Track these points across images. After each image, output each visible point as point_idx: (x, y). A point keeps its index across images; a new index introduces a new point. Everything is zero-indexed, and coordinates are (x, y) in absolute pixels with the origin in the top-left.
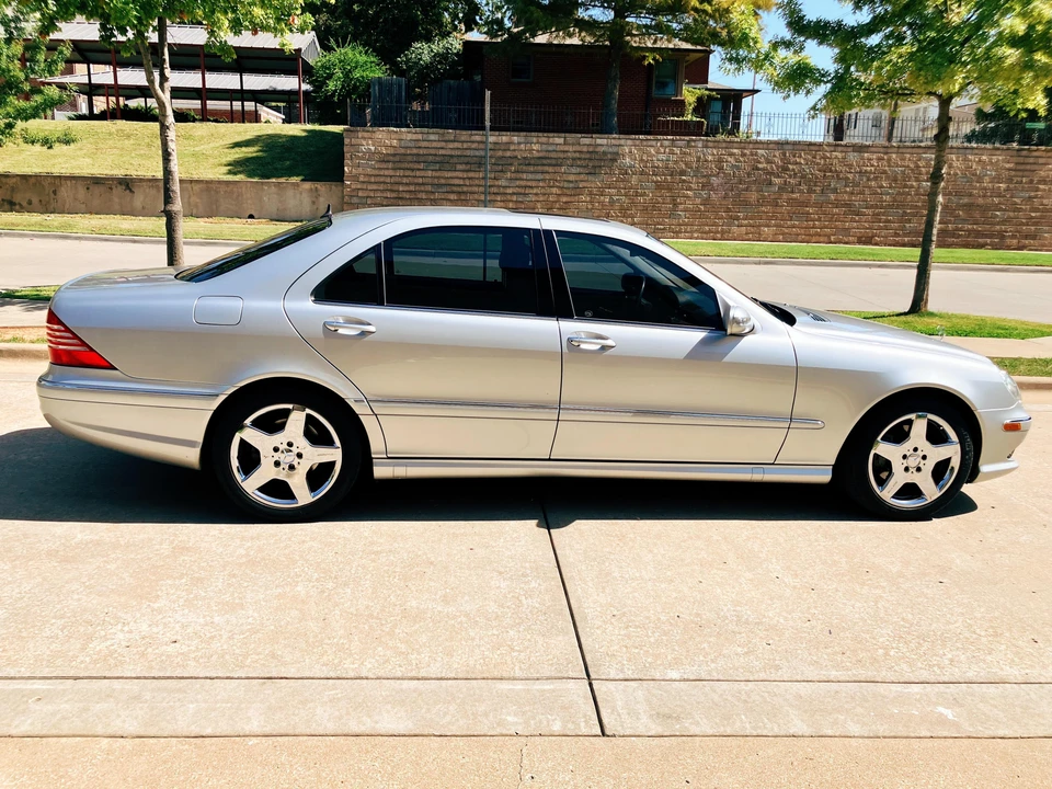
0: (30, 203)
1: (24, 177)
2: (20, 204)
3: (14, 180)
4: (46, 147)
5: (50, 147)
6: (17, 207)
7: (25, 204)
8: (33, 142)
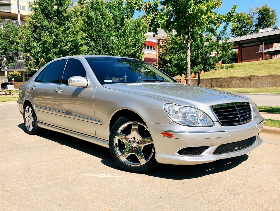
0: (225, 85)
1: (224, 78)
2: (223, 86)
3: (221, 79)
4: (226, 69)
5: (227, 69)
6: (222, 87)
7: (224, 86)
8: (222, 68)
